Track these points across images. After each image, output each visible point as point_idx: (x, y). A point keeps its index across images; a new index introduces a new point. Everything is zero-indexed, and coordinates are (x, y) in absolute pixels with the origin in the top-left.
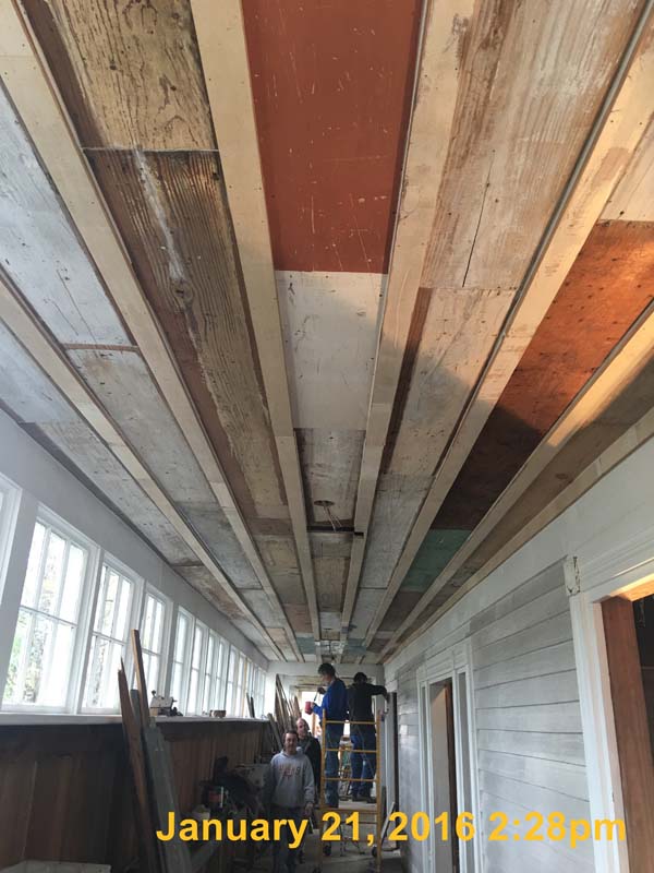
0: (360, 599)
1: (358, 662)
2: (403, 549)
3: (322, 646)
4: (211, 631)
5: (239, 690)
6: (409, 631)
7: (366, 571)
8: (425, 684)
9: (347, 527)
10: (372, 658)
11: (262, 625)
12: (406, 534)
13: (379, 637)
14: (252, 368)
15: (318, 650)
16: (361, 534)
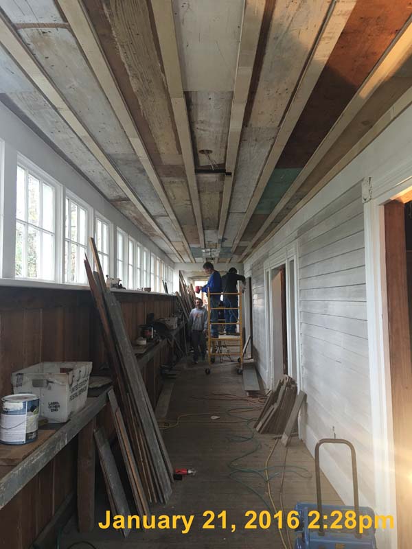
0: (230, 221)
1: (228, 262)
2: (257, 184)
3: (206, 252)
4: (138, 243)
5: (158, 278)
6: (259, 241)
7: (233, 200)
8: (269, 270)
9: (220, 170)
10: (236, 258)
11: (169, 240)
12: (259, 172)
13: (241, 245)
14: (152, 40)
15: (204, 255)
16: (230, 174)
